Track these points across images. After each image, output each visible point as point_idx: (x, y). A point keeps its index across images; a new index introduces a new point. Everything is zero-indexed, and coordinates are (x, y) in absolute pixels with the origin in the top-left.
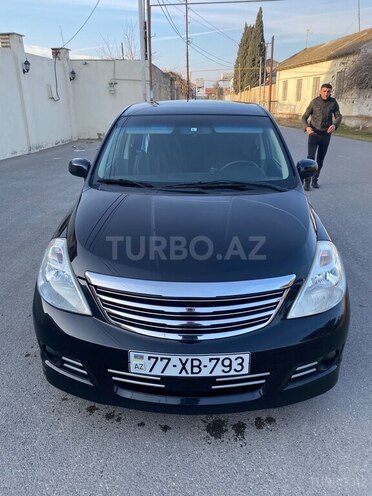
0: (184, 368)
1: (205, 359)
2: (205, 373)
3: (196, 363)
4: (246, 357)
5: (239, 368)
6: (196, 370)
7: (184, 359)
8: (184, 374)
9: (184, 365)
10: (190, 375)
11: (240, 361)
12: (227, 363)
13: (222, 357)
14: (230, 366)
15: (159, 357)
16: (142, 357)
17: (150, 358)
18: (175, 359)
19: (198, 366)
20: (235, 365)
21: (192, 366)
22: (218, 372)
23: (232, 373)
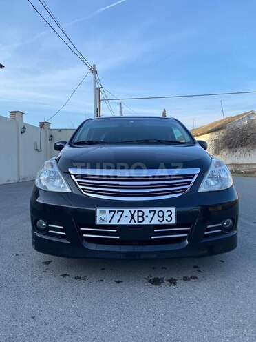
0: (133, 218)
1: (146, 211)
2: (147, 222)
3: (141, 214)
4: (173, 210)
5: (169, 218)
6: (141, 219)
7: (133, 210)
8: (133, 223)
9: (133, 215)
10: (137, 223)
11: (169, 213)
12: (161, 214)
13: (157, 210)
14: (163, 216)
15: (117, 210)
16: (105, 212)
17: (110, 211)
18: (127, 211)
19: (142, 216)
20: (166, 217)
21: (138, 216)
22: (155, 222)
23: (165, 222)
